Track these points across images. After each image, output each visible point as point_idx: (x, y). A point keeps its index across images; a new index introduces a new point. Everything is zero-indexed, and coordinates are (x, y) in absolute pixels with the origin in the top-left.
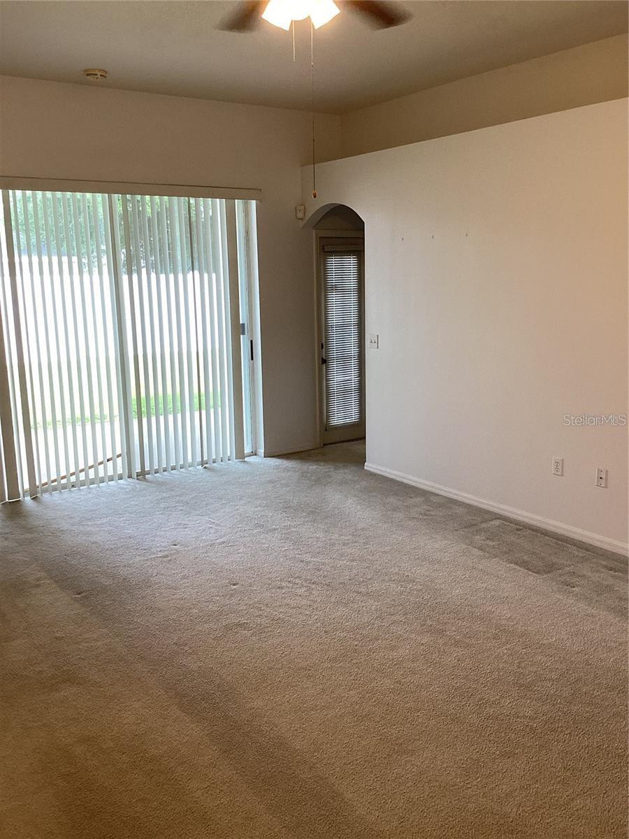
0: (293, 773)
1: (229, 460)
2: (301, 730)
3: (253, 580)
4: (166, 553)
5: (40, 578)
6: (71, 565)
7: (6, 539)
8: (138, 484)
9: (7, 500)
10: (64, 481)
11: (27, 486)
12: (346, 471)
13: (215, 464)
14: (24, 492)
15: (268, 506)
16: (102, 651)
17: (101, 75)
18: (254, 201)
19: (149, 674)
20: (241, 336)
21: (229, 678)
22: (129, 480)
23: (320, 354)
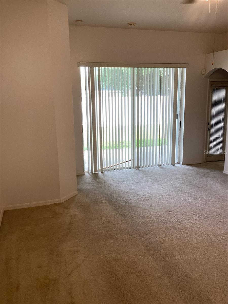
0: (191, 287)
1: (169, 165)
2: (195, 271)
3: (177, 211)
4: (145, 197)
5: (103, 200)
6: (113, 197)
7: (93, 185)
8: (136, 171)
9: (93, 172)
10: (112, 168)
11: (100, 168)
12: (215, 173)
13: (163, 166)
14: (99, 170)
15: (183, 183)
16: (123, 229)
17: (133, 25)
18: (186, 68)
19: (138, 240)
20: (177, 119)
21: (167, 246)
22: (133, 169)
23: (207, 126)
